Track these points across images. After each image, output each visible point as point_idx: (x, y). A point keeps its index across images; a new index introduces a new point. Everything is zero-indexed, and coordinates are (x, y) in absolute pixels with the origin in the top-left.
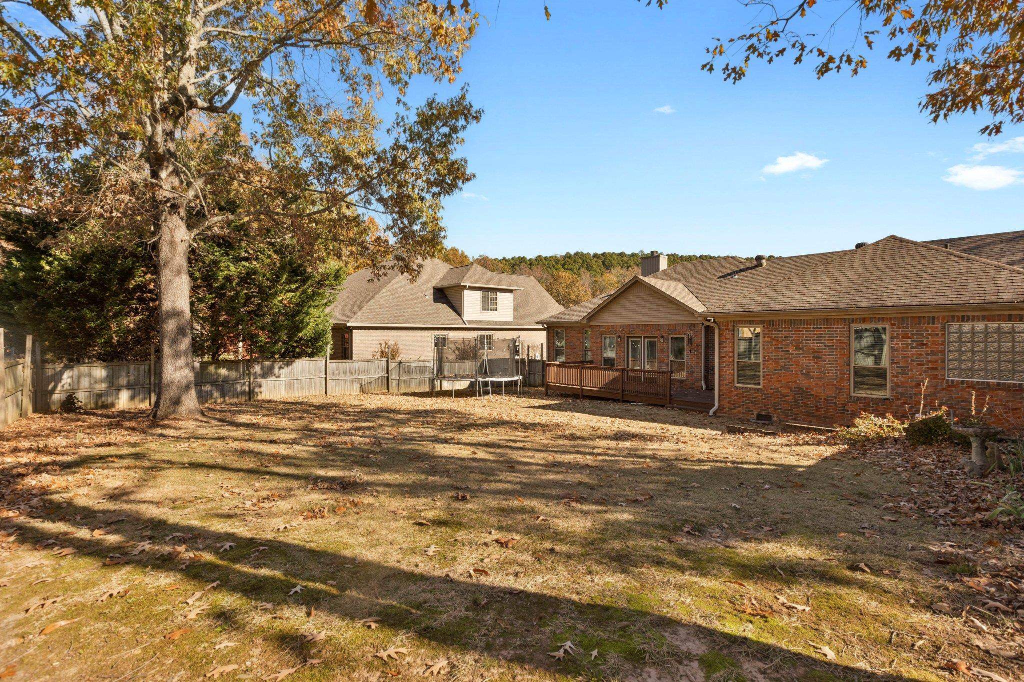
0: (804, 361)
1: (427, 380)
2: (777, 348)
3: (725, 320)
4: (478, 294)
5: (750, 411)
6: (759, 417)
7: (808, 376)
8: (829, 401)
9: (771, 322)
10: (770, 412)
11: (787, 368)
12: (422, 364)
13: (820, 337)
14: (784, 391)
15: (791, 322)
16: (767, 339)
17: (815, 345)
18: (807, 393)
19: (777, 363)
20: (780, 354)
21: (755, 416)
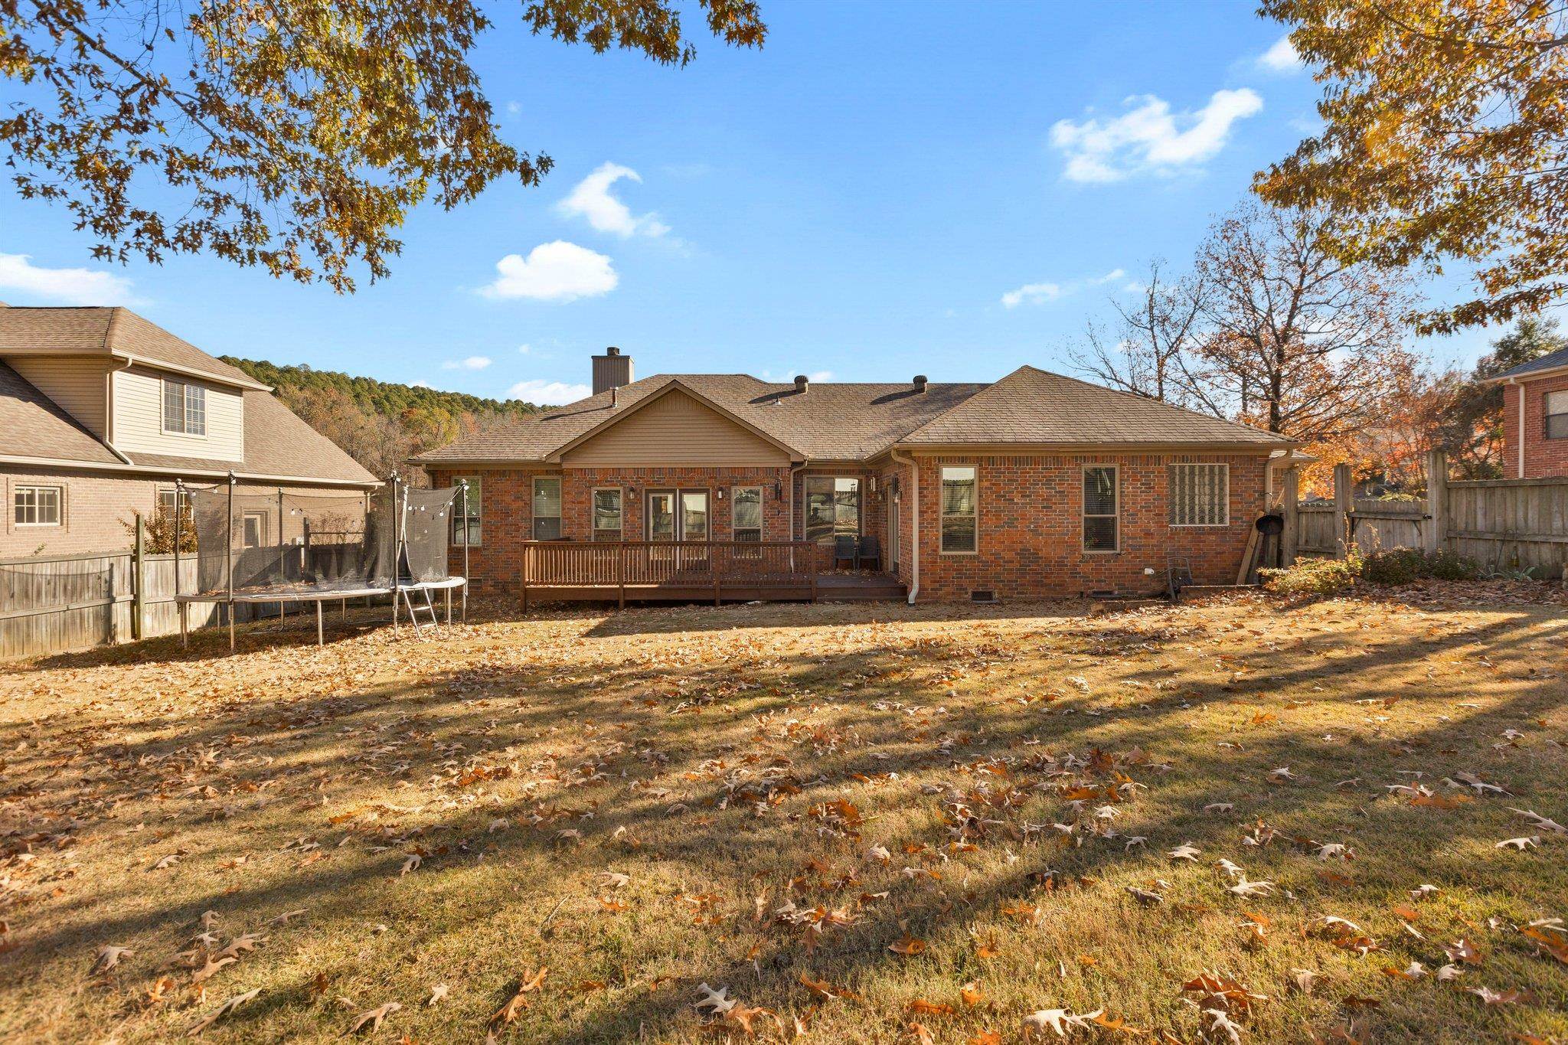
0: (1031, 512)
1: (89, 613)
2: (999, 497)
3: (928, 455)
4: (155, 387)
5: (962, 589)
6: (976, 595)
7: (1035, 532)
8: (1061, 564)
9: (991, 460)
10: (990, 587)
11: (1011, 524)
12: (74, 568)
13: (1049, 480)
14: (1007, 555)
15: (1017, 461)
16: (986, 484)
17: (1043, 491)
18: (1035, 556)
19: (997, 516)
20: (1002, 503)
21: (969, 596)
